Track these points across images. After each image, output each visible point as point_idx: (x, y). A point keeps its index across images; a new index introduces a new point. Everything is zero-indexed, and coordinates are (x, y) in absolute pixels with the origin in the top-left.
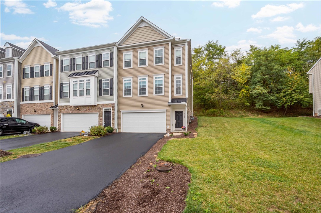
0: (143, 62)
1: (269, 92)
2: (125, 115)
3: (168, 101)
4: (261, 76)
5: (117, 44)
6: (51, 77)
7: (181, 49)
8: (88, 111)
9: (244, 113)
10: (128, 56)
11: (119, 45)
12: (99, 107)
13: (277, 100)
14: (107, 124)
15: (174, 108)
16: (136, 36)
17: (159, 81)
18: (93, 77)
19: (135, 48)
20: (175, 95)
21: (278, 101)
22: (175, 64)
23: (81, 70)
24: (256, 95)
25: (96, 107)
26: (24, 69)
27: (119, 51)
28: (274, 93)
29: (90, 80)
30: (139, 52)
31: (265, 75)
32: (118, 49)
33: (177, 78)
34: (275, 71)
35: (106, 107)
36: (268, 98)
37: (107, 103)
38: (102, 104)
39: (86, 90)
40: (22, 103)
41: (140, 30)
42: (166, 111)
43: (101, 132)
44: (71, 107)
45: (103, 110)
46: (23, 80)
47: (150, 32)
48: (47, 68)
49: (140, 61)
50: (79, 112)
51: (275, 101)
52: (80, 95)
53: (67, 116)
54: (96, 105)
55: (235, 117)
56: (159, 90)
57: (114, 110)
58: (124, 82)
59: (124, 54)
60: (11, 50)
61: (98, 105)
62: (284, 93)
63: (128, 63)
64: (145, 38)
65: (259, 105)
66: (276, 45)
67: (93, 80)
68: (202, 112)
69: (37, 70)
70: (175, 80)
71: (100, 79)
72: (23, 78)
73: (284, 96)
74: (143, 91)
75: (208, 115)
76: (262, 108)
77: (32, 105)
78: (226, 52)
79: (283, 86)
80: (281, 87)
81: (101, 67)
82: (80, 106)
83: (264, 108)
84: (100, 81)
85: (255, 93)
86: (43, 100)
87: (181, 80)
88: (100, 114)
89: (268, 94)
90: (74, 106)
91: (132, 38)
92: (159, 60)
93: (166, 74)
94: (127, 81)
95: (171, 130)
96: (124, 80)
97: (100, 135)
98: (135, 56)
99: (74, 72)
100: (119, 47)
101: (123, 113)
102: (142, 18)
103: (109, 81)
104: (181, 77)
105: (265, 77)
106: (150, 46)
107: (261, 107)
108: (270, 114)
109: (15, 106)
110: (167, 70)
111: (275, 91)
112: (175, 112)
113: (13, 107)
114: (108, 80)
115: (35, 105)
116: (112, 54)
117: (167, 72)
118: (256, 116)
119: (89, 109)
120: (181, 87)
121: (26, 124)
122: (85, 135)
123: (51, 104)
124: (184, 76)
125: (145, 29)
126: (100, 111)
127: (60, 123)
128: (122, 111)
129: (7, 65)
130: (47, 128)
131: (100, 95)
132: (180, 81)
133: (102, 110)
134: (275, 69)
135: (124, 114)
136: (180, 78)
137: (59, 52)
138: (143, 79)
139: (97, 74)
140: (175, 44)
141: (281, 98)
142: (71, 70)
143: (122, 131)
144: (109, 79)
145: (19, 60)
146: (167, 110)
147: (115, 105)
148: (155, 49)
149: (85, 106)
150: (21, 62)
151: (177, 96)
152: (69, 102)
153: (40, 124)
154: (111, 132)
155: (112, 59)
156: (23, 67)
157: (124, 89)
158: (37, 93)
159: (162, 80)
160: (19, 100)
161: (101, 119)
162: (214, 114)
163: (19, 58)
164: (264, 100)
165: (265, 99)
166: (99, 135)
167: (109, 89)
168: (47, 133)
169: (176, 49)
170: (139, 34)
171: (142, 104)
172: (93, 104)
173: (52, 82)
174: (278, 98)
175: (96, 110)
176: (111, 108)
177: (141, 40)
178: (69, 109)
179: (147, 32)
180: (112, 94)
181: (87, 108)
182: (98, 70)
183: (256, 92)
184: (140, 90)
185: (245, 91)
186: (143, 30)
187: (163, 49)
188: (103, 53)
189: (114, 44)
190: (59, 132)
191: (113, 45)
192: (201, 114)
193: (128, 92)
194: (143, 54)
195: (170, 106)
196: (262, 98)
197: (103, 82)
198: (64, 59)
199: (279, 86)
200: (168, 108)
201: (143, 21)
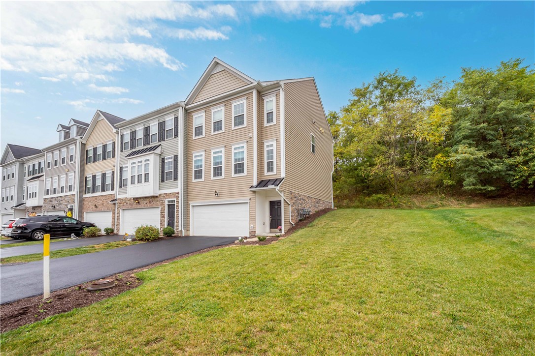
0: (218, 125)
1: (491, 156)
2: (197, 210)
3: (252, 185)
4: (471, 125)
5: (183, 104)
6: (114, 159)
7: (274, 99)
8: (149, 205)
9: (441, 199)
10: (199, 119)
11: (186, 105)
12: (161, 198)
13: (510, 170)
14: (171, 223)
15: (266, 194)
16: (209, 87)
17: (239, 153)
18: (153, 154)
19: (207, 106)
20: (265, 175)
21: (511, 172)
22: (266, 124)
23: (141, 147)
24: (459, 164)
25: (158, 199)
26: (87, 151)
27: (188, 113)
28: (501, 158)
29: (149, 160)
30: (213, 111)
31: (479, 124)
32: (186, 110)
33: (268, 146)
34: (499, 113)
35: (169, 198)
36: (488, 168)
37: (170, 192)
38: (165, 194)
39: (145, 174)
40: (84, 196)
41: (214, 78)
42: (249, 201)
43: (147, 235)
44: (130, 199)
45: (166, 203)
46: (86, 166)
47: (226, 78)
48: (110, 148)
49: (214, 125)
50: (139, 206)
51: (504, 174)
52: (145, 181)
53: (127, 213)
54: (158, 195)
55: (419, 208)
56: (239, 168)
57: (178, 202)
58: (194, 159)
59: (194, 117)
60: (75, 127)
61: (160, 195)
62: (526, 155)
63: (199, 131)
64: (220, 88)
65: (469, 182)
66: (513, 60)
67: (152, 160)
68: (359, 201)
69: (100, 151)
70: (266, 149)
71: (162, 157)
72: (87, 164)
73: (525, 163)
74: (218, 171)
75: (369, 205)
76: (476, 189)
77: (94, 198)
78: (419, 86)
79: (524, 142)
80: (517, 144)
81: (164, 140)
82: (140, 198)
83: (480, 189)
84: (163, 160)
85: (458, 160)
86: (105, 191)
87: (274, 148)
88: (162, 209)
89: (487, 161)
90: (134, 199)
91: (205, 92)
92: (239, 120)
93: (249, 142)
94: (198, 156)
95: (256, 232)
96: (194, 155)
97: (147, 239)
98: (208, 118)
99: (134, 150)
100: (187, 107)
101: (193, 206)
102: (215, 60)
103: (173, 160)
104: (274, 143)
105: (479, 127)
106: (226, 100)
107: (472, 187)
108: (499, 200)
109: (76, 201)
110: (250, 135)
111: (506, 154)
112: (270, 201)
113: (74, 202)
114: (172, 158)
115: (96, 199)
116: (176, 119)
117: (251, 138)
118: (465, 204)
119: (150, 202)
120: (275, 160)
121: (77, 224)
122: (128, 240)
123: (113, 196)
124: (278, 141)
125: (220, 76)
126: (162, 204)
127: (119, 223)
128: (192, 203)
129: (70, 148)
130: (100, 230)
131: (163, 181)
132: (272, 150)
133: (164, 202)
134: (501, 109)
135: (195, 208)
136: (272, 145)
137: (126, 121)
138: (218, 152)
139: (158, 151)
140: (265, 91)
141: (517, 166)
142: (131, 148)
143: (191, 233)
144: (173, 156)
145: (81, 140)
146: (250, 199)
147: (180, 194)
148: (234, 104)
149: (146, 198)
150: (84, 142)
151: (267, 175)
152: (126, 193)
153: (96, 224)
154: (169, 235)
155: (176, 127)
156: (86, 149)
157: (194, 170)
158: (99, 183)
159: (243, 152)
160: (81, 194)
161: (163, 217)
162: (379, 205)
163: (82, 138)
164: (480, 172)
165: (481, 170)
166: (145, 240)
167: (173, 170)
168: (99, 236)
169: (266, 100)
170: (213, 83)
171: (216, 192)
172: (151, 194)
173: (114, 166)
174: (512, 167)
175: (158, 202)
176: (175, 199)
177: (216, 93)
178: (128, 202)
179: (223, 79)
180: (176, 179)
181: (147, 201)
182: (160, 145)
183: (459, 157)
184: (215, 169)
185: (442, 157)
186: (218, 76)
187: (245, 101)
188: (166, 120)
189: (177, 104)
190: (117, 235)
191: (177, 106)
192: (357, 203)
193: (198, 174)
194: (218, 113)
195: (254, 192)
196: (476, 168)
197: (166, 161)
198: (124, 133)
199: (514, 142)
200: (252, 195)
201: (217, 64)
